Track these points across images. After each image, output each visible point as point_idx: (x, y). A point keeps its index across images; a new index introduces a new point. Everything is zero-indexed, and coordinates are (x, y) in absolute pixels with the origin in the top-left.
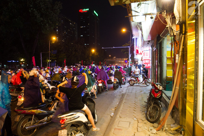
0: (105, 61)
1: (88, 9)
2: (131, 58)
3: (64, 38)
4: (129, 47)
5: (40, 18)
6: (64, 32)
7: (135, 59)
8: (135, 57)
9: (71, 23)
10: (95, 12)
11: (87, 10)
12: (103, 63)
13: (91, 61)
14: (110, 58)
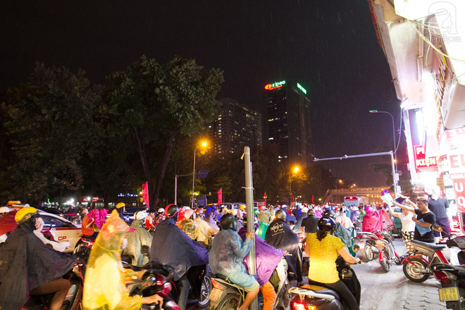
0: (329, 194)
1: (284, 82)
2: (399, 183)
3: (233, 147)
4: (391, 153)
5: (176, 102)
6: (233, 134)
7: (412, 186)
8: (413, 181)
9: (249, 113)
10: (299, 86)
11: (281, 83)
12: (324, 200)
13: (291, 194)
14: (339, 187)
